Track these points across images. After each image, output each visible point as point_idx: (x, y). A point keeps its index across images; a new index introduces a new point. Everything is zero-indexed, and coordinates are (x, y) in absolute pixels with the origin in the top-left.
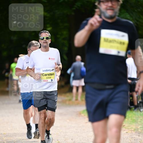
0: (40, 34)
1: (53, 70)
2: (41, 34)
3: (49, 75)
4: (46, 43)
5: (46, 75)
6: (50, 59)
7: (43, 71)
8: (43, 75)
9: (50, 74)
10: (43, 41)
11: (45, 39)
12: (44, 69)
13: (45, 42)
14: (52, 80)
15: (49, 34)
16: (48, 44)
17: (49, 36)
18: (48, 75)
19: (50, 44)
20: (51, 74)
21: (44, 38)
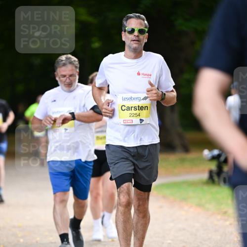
0: (127, 20)
1: (145, 98)
2: (129, 21)
3: (135, 109)
4: (138, 41)
5: (129, 109)
6: (139, 74)
7: (124, 99)
8: (123, 108)
9: (139, 107)
10: (131, 37)
11: (136, 33)
12: (125, 96)
13: (137, 39)
14: (141, 120)
15: (146, 22)
16: (141, 45)
17: (146, 27)
18: (133, 109)
19: (145, 43)
20: (141, 108)
21: (136, 29)
